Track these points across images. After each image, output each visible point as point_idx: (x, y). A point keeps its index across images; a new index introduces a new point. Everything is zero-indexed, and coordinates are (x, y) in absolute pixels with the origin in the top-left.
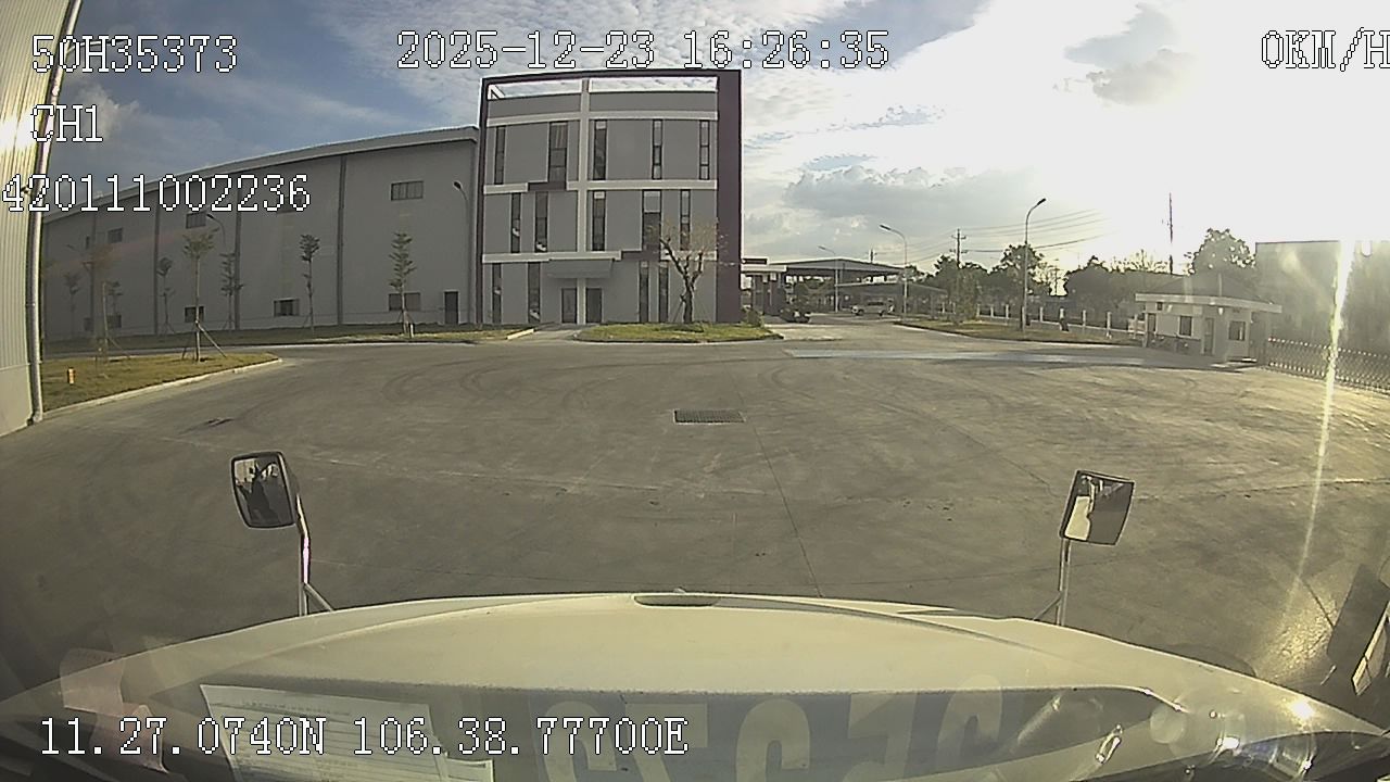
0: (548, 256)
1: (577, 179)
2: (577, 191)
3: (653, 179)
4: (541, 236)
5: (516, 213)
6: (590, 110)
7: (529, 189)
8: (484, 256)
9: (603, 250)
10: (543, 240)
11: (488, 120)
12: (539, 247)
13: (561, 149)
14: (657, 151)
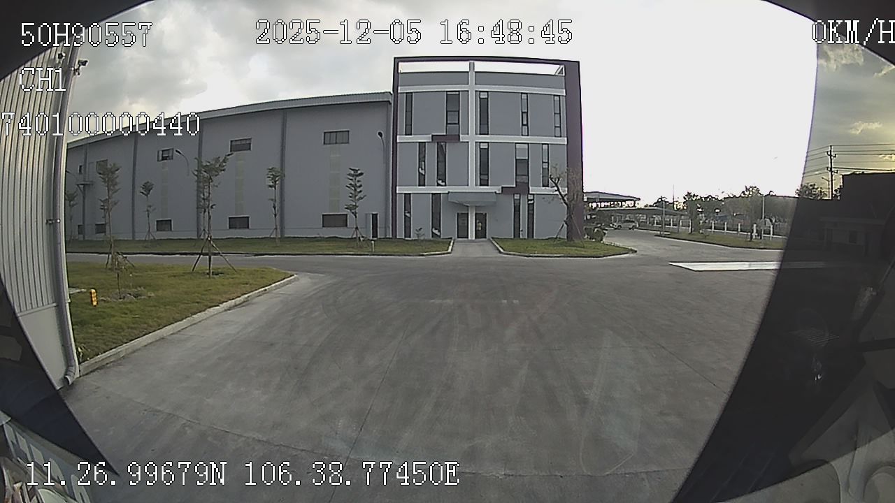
0: (445, 190)
1: (468, 134)
2: (468, 142)
3: (522, 135)
4: (441, 175)
5: (422, 156)
6: (476, 84)
7: (432, 140)
8: (397, 188)
9: (488, 185)
10: (442, 177)
11: (399, 88)
12: (440, 182)
13: (455, 111)
14: (525, 115)
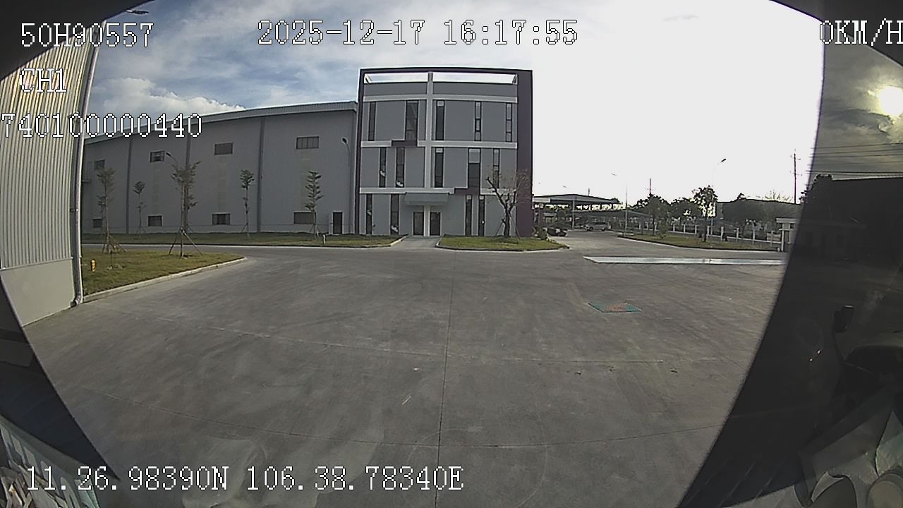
0: (403, 190)
1: (425, 140)
2: (424, 147)
3: (475, 140)
4: (400, 177)
5: (383, 160)
6: (434, 93)
7: (392, 145)
8: (361, 189)
9: (442, 187)
10: (401, 179)
11: (364, 98)
12: (399, 184)
13: (414, 119)
14: (478, 122)
